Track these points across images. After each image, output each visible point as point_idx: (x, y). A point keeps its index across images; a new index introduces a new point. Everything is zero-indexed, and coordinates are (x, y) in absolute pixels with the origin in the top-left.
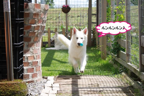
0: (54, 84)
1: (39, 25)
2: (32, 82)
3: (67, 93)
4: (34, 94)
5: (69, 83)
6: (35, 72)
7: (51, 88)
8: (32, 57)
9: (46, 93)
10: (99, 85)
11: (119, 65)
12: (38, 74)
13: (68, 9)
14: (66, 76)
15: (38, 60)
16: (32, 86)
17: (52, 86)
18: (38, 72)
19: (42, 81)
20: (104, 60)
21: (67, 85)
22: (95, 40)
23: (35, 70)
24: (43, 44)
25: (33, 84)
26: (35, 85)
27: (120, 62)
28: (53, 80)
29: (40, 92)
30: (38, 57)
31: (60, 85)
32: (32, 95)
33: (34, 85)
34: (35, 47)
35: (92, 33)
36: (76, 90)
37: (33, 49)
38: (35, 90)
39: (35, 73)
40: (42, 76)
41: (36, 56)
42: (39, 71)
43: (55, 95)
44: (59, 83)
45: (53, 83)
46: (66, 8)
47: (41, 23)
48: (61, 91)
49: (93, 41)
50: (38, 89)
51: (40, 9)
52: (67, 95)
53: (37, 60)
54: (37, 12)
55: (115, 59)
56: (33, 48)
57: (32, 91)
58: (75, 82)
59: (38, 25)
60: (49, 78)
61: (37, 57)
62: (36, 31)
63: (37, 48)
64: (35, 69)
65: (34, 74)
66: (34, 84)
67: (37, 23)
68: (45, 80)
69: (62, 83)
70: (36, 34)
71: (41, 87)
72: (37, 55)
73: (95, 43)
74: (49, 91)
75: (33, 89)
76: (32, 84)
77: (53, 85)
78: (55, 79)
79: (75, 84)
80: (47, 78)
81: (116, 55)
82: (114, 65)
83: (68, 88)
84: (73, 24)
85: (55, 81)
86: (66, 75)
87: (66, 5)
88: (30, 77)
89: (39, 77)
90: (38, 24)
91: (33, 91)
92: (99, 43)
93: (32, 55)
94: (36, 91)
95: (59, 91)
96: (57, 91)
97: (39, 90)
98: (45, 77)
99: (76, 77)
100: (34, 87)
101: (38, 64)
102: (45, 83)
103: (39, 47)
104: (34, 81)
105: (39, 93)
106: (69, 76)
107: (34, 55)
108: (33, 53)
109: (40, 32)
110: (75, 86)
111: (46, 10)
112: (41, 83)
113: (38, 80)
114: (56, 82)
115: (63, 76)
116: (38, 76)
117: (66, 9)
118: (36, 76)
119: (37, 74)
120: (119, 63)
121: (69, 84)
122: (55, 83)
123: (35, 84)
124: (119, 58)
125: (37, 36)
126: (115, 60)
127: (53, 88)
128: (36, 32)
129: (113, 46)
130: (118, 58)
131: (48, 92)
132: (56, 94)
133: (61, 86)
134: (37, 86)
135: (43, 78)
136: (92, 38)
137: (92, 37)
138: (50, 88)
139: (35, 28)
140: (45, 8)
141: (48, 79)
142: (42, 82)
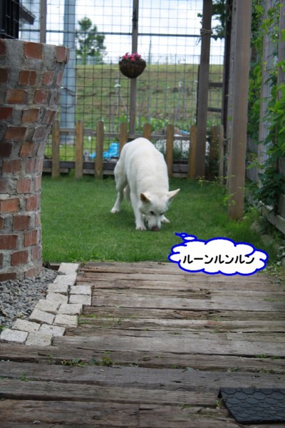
0: (75, 284)
1: (38, 106)
2: (12, 276)
3: (110, 315)
4: (11, 311)
5: (121, 284)
6: (21, 248)
7: (67, 297)
8: (13, 202)
9: (48, 312)
10: (209, 293)
11: (277, 236)
12: (29, 255)
13: (137, 66)
14: (115, 263)
15: (30, 213)
16: (9, 289)
17: (69, 292)
18: (29, 249)
19: (40, 276)
20: (237, 220)
21: (114, 291)
22: (214, 161)
23: (21, 243)
24: (60, 168)
25: (12, 284)
26: (20, 286)
27: (280, 229)
28: (76, 274)
29: (31, 308)
30: (32, 204)
31: (93, 288)
32: (7, 315)
33: (15, 285)
34: (24, 172)
35: (209, 140)
36: (138, 306)
37: (16, 179)
38: (16, 301)
39: (22, 252)
40: (41, 262)
41: (26, 200)
42: (33, 247)
43: (75, 317)
44: (92, 284)
45: (71, 284)
46: (133, 62)
47: (43, 101)
48: (95, 306)
49: (211, 164)
50: (27, 298)
51: (41, 58)
52: (109, 319)
53: (26, 214)
54: (32, 66)
55: (269, 220)
56: (17, 177)
57: (8, 305)
58: (140, 283)
59: (33, 107)
60: (64, 267)
61: (29, 204)
62: (26, 125)
63: (30, 176)
64: (20, 239)
65: (18, 253)
66: (16, 283)
67: (31, 102)
68: (51, 273)
69: (99, 285)
70: (27, 133)
71: (35, 293)
72: (27, 197)
73: (216, 171)
74: (57, 307)
75: (12, 297)
76: (10, 283)
77: (73, 287)
78: (82, 272)
79: (141, 287)
80: (56, 268)
81: (270, 208)
82: (262, 237)
83: (115, 298)
84: (158, 114)
85: (79, 278)
86: (116, 260)
87: (134, 54)
88: (4, 263)
89: (32, 264)
90: (34, 103)
91: (11, 304)
92: (225, 169)
93: (13, 197)
94: (21, 304)
95: (89, 308)
96: (84, 306)
97: (29, 303)
98: (51, 264)
99: (146, 269)
100: (16, 293)
101: (32, 224)
102: (51, 281)
103: (37, 173)
104: (15, 273)
105: (27, 312)
106: (124, 263)
107: (17, 197)
108: (16, 192)
109: (40, 128)
110: (137, 295)
111: (61, 63)
112: (38, 280)
113: (29, 271)
114: (84, 279)
115: (107, 264)
116: (29, 259)
117: (133, 65)
118: (25, 261)
119: (26, 254)
120: (277, 230)
121: (121, 286)
122: (80, 283)
123: (20, 283)
124: (279, 216)
125: (30, 141)
126: (269, 222)
127: (71, 296)
128: (25, 129)
129: (262, 180)
130: (275, 215)
131: (54, 309)
132: (77, 314)
133: (96, 293)
134: (25, 291)
135: (47, 266)
136: (206, 154)
137: (207, 151)
138: (64, 296)
139: (25, 114)
140: (55, 58)
141: (60, 270)
142: (42, 280)
